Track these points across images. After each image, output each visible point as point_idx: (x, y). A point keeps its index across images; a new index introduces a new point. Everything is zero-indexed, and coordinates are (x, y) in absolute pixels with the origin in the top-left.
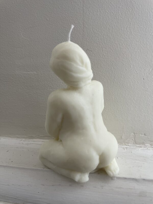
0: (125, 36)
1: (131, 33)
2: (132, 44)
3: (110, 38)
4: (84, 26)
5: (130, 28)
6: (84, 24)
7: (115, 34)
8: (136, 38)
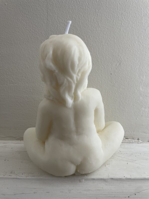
0: (93, 28)
1: (98, 25)
2: (99, 37)
4: (48, 14)
5: (97, 19)
6: (48, 12)
7: (82, 25)
8: (103, 30)
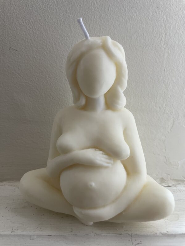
3: (43, 34)
